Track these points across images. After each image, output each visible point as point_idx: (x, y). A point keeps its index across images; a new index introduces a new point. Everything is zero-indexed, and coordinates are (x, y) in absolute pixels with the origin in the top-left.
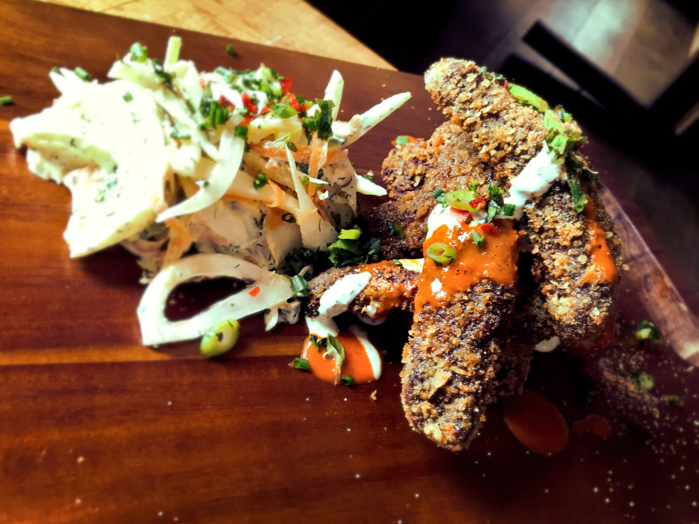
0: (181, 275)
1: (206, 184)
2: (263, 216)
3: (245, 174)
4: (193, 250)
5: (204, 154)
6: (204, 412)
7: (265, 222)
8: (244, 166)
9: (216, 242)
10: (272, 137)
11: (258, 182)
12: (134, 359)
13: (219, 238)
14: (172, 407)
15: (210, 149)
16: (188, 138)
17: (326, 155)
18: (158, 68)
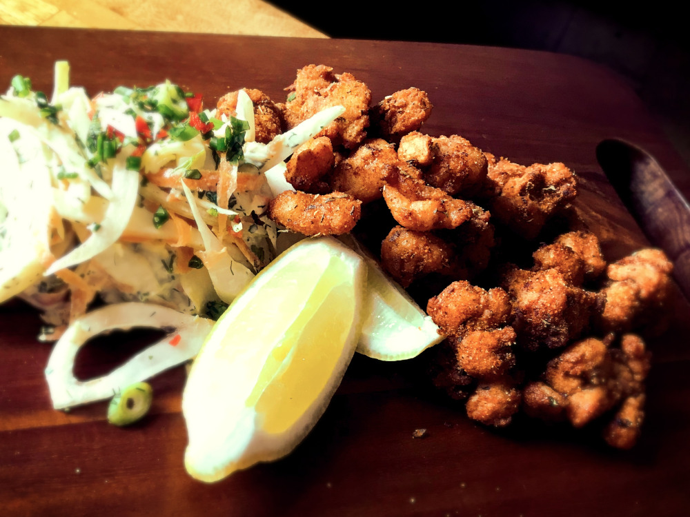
0: (89, 330)
1: (98, 228)
2: (173, 257)
3: (144, 211)
4: (98, 303)
5: (93, 192)
6: (116, 477)
7: (174, 264)
8: (143, 202)
9: (122, 291)
10: (172, 164)
11: (157, 219)
12: (39, 425)
13: (124, 286)
14: (81, 475)
15: (101, 187)
16: (75, 176)
17: (235, 181)
18: (42, 101)
